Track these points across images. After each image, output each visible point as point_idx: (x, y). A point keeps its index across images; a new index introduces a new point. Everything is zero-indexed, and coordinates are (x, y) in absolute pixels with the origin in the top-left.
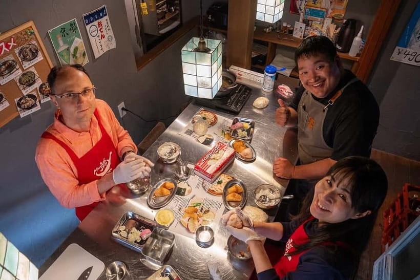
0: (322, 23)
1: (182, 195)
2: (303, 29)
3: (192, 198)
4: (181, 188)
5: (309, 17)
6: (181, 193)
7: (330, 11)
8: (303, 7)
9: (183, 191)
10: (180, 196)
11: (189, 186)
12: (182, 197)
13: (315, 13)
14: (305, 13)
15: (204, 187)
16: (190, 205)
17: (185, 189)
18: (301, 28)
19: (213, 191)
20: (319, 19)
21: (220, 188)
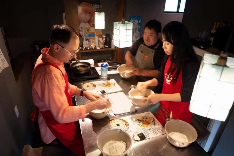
0: (94, 39)
1: (142, 134)
2: (88, 43)
3: (139, 129)
4: (139, 137)
5: (88, 38)
6: (141, 135)
7: (96, 33)
8: (83, 34)
9: (140, 135)
10: (144, 134)
11: (134, 135)
12: (143, 133)
13: (91, 35)
14: (86, 36)
15: (128, 129)
16: (143, 128)
17: (138, 135)
18: (86, 43)
19: (126, 124)
20: (93, 37)
21: (121, 123)
